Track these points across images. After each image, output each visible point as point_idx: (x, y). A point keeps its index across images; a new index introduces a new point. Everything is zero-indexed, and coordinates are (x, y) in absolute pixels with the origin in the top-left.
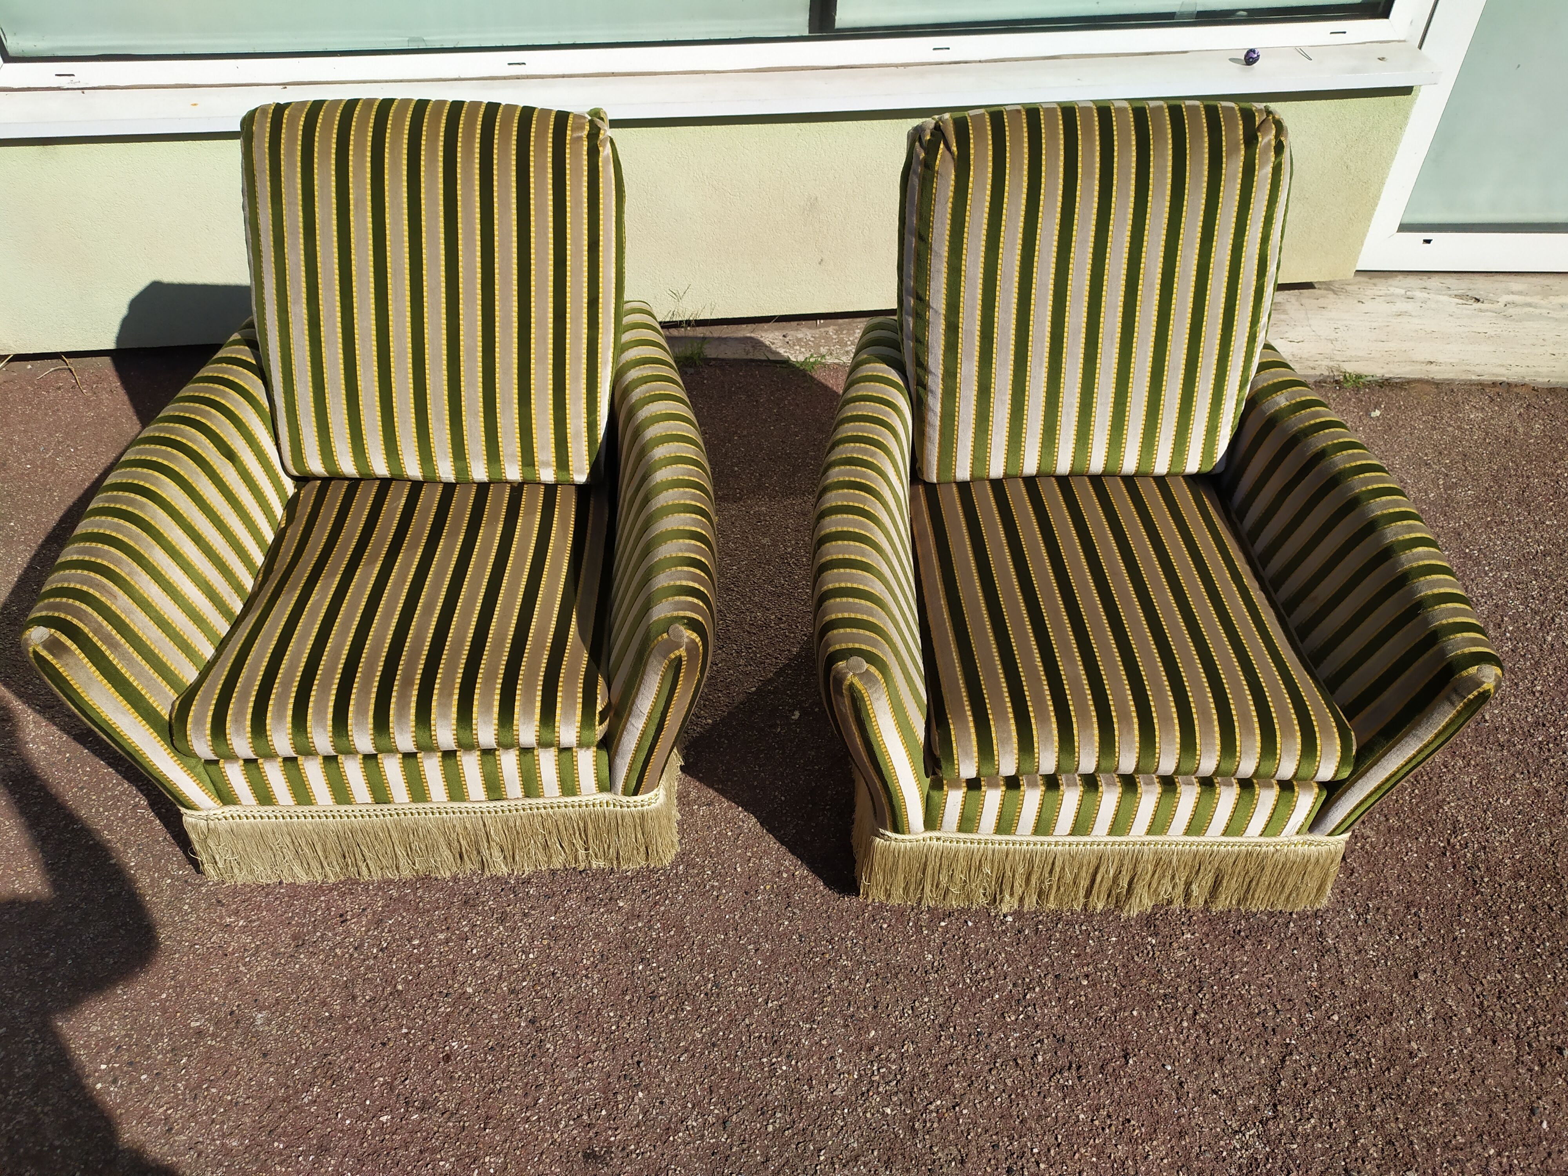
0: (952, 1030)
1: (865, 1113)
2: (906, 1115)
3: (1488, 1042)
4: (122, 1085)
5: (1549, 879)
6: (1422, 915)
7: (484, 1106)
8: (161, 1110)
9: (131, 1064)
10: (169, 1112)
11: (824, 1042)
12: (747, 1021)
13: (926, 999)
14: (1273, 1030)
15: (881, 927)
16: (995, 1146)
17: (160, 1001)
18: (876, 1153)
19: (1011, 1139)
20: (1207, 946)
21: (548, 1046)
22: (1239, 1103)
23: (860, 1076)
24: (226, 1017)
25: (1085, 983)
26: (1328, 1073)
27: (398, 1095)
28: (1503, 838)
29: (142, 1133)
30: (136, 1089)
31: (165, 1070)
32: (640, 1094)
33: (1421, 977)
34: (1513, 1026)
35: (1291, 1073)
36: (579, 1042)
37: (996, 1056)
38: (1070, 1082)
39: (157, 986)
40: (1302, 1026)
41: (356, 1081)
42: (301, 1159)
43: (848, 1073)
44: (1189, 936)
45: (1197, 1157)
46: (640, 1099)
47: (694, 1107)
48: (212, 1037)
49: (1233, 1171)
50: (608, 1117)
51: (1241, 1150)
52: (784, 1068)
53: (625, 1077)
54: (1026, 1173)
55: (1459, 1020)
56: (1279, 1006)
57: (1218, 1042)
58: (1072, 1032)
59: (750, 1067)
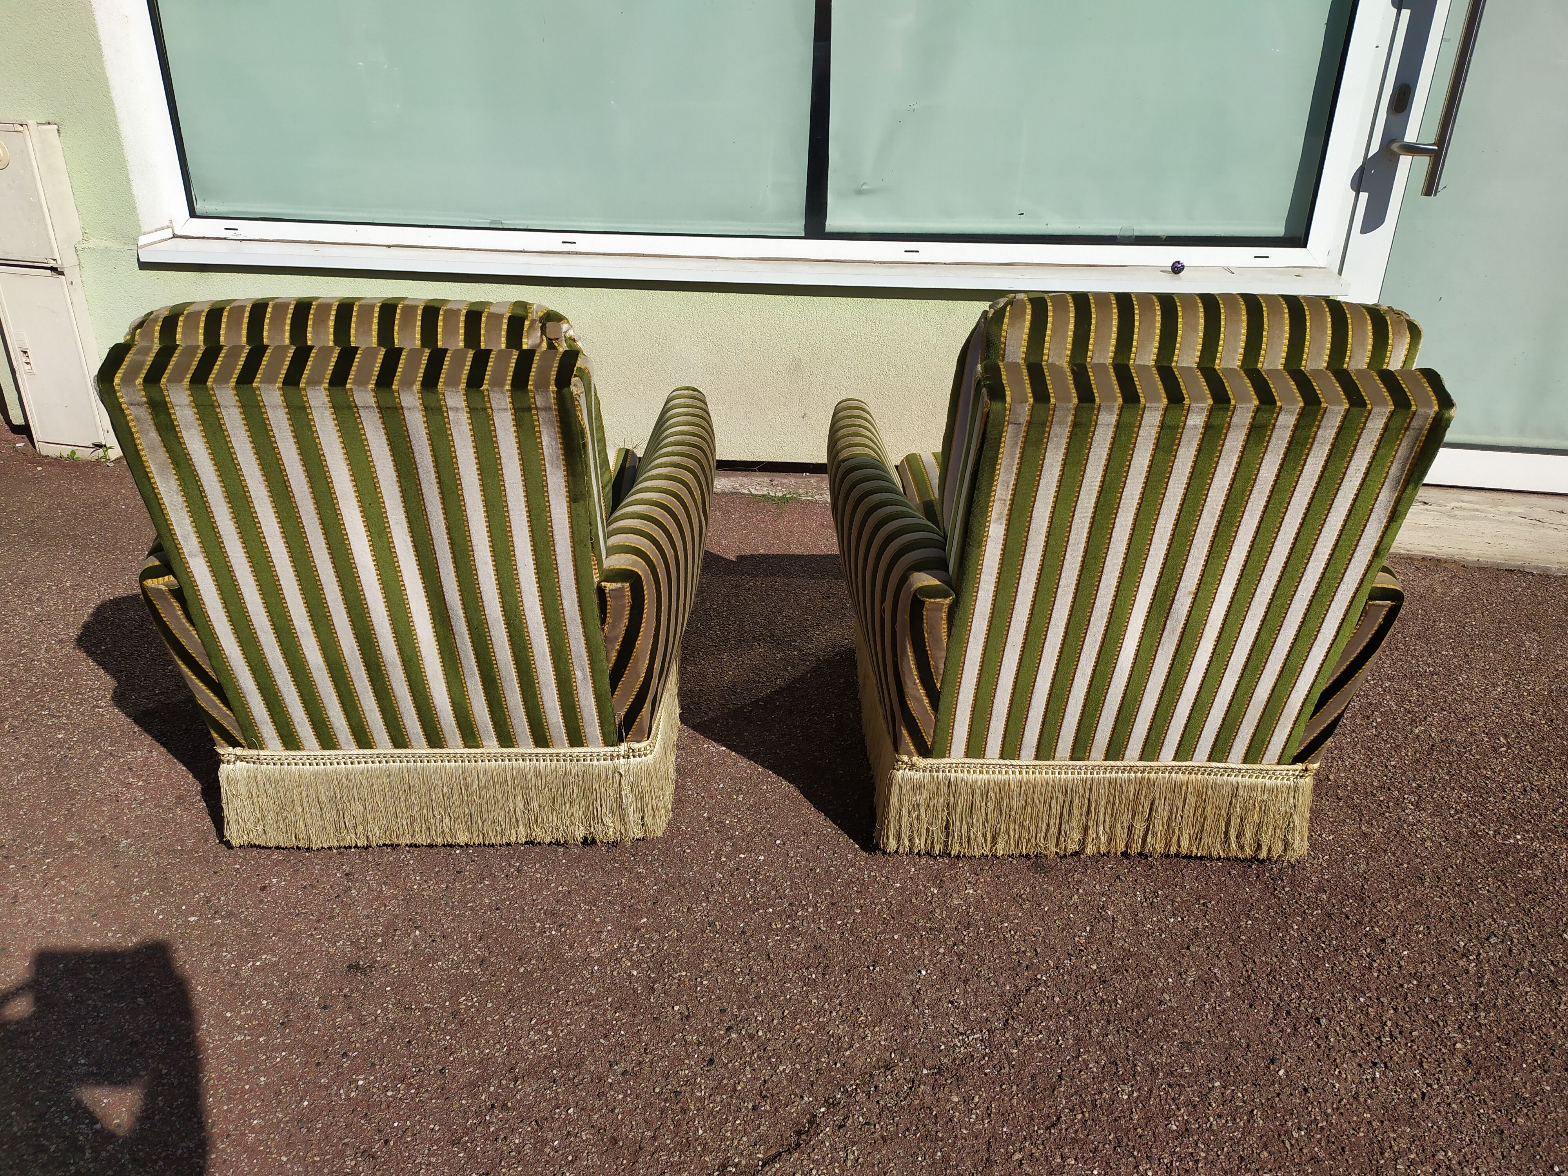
0: (718, 927)
1: (612, 972)
2: (649, 977)
3: (1245, 1006)
6: (1210, 905)
7: (279, 922)
8: (15, 889)
9: (6, 857)
10: (20, 891)
11: (598, 920)
12: (534, 896)
13: (704, 905)
14: (1027, 967)
15: (684, 852)
16: (723, 1011)
17: (50, 823)
18: (610, 1000)
19: (739, 1008)
20: (986, 900)
21: (353, 891)
22: (971, 1014)
23: (620, 947)
24: (97, 839)
25: (858, 911)
26: (1070, 1005)
27: (210, 907)
28: (1315, 862)
31: (31, 864)
32: (417, 932)
33: (1192, 949)
34: (1275, 997)
35: (1033, 1000)
36: (381, 892)
37: (752, 950)
38: (814, 976)
39: (53, 813)
40: (1057, 968)
41: (180, 892)
42: (110, 935)
43: (610, 944)
44: (971, 892)
45: (915, 1046)
46: (416, 936)
47: (460, 948)
48: (80, 849)
49: (946, 1061)
50: (382, 944)
51: (960, 1047)
52: (553, 933)
53: (410, 920)
54: (744, 1032)
55: (1221, 985)
56: (1039, 950)
57: (969, 968)
58: (831, 943)
59: (523, 927)
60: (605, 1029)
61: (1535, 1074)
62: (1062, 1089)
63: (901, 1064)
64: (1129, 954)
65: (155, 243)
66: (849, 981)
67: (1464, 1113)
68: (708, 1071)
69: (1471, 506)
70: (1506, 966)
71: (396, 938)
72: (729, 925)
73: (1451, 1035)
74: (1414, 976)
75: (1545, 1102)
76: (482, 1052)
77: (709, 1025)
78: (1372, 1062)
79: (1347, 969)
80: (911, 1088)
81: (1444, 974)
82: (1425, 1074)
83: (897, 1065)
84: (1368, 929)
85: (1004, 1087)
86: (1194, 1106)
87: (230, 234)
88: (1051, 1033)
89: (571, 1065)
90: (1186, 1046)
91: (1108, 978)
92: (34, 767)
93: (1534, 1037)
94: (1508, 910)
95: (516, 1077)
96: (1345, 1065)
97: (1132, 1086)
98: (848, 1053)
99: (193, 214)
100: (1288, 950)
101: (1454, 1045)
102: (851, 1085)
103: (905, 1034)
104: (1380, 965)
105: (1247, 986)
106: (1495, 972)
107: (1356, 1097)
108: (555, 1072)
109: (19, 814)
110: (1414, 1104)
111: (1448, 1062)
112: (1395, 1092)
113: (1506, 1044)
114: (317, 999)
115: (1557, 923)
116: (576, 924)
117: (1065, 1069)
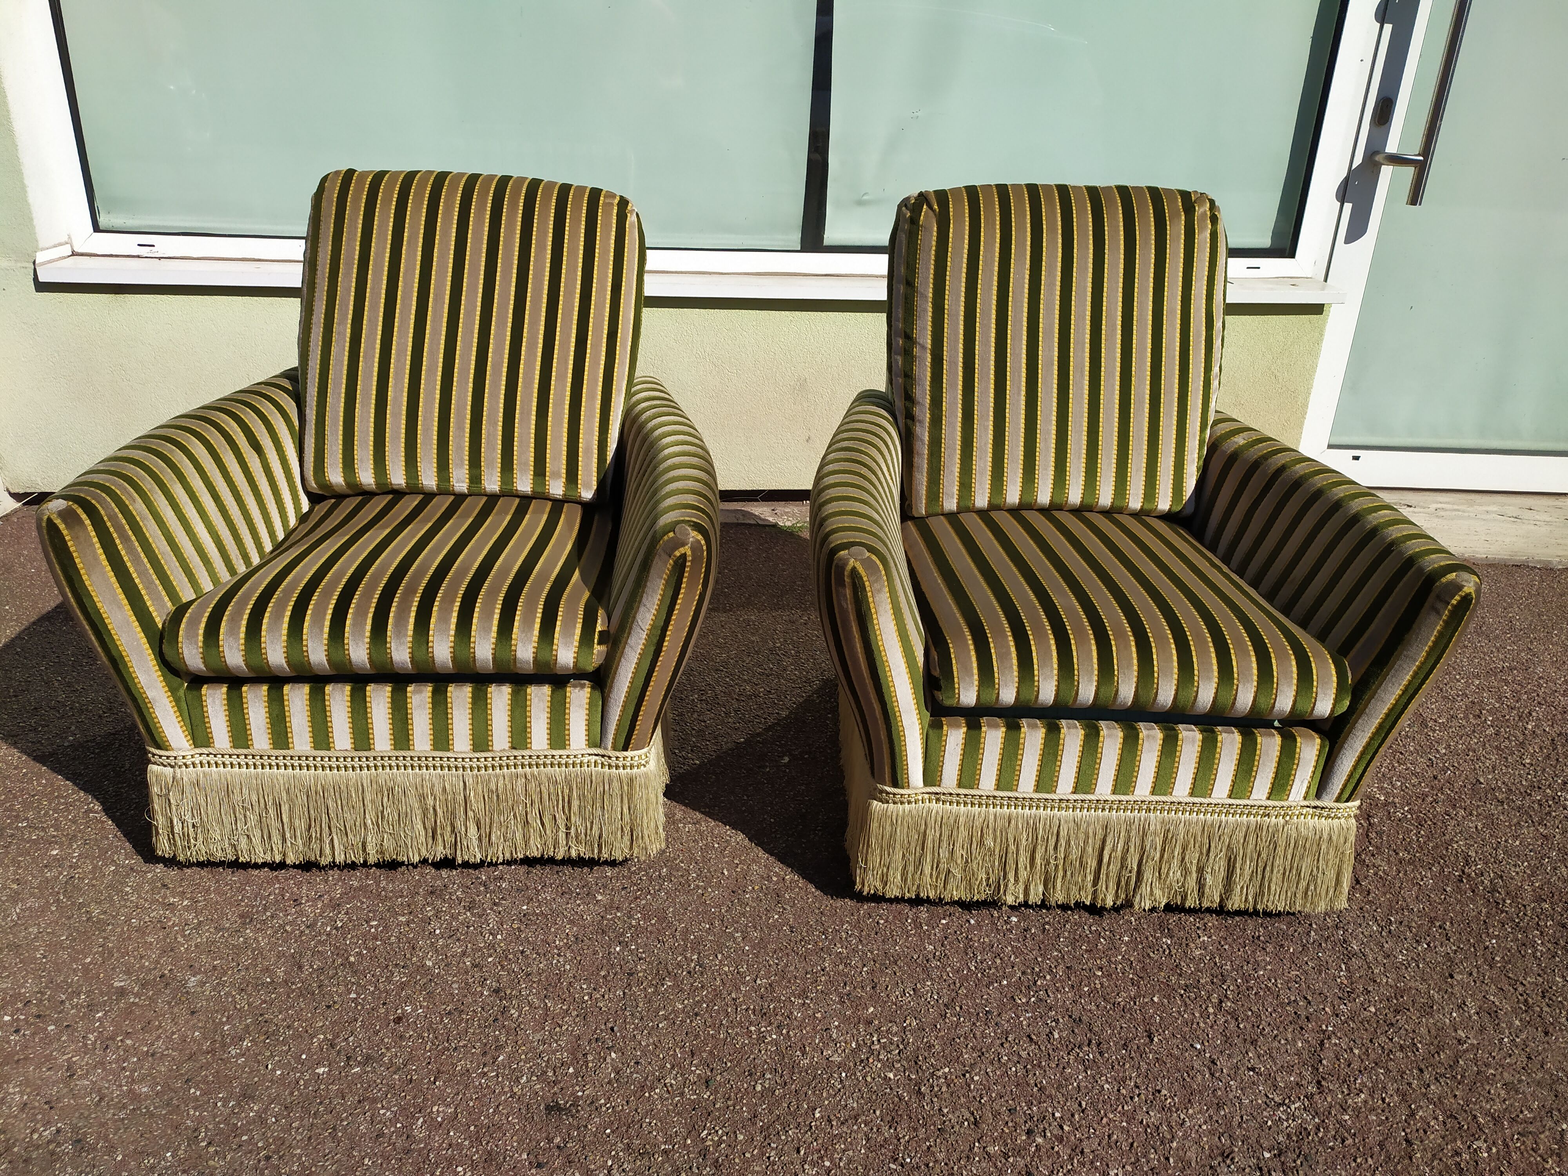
0: (958, 1009)
1: (864, 1077)
2: (910, 1080)
3: (1540, 1034)
4: (24, 1035)
6: (1447, 928)
7: (435, 1062)
8: (65, 1057)
9: (39, 1016)
10: (74, 1059)
11: (819, 1015)
12: (733, 995)
13: (929, 983)
14: (1307, 1018)
15: (878, 923)
16: (1012, 1111)
17: (83, 965)
18: (878, 1113)
19: (1030, 1105)
20: (1226, 947)
21: (513, 1011)
22: (1279, 1079)
23: (859, 1045)
24: (155, 979)
25: (1100, 973)
26: (1373, 1056)
27: (339, 1052)
28: (1518, 869)
29: (39, 1078)
30: (41, 1039)
31: (76, 1023)
32: (613, 1055)
33: (1458, 978)
35: (1332, 1055)
36: (547, 1008)
38: (1091, 1056)
39: (82, 952)
40: (1337, 1015)
41: (293, 1037)
42: (219, 1104)
43: (846, 1043)
44: (1206, 939)
45: (1240, 1125)
46: (613, 1059)
47: (673, 1067)
48: (137, 995)
49: (1281, 1139)
50: (576, 1075)
51: (1287, 1120)
52: (774, 1036)
53: (597, 1040)
54: (1049, 1135)
55: (1506, 1014)
56: (1310, 998)
57: (1249, 1026)
58: (1089, 1014)
59: (737, 1034)
62: (1418, 1155)
64: (1399, 991)
65: (54, 260)
69: (1450, 506)
77: (1005, 1130)
85: (1359, 1160)
86: (1558, 1155)
87: (144, 251)
88: (1372, 1091)
90: (1511, 1087)
91: (1394, 1020)
92: (32, 895)
98: (1175, 1144)
99: (97, 228)
105: (1531, 1012)
109: (36, 959)
114: (525, 1156)
116: (796, 1023)
117: (1408, 1131)
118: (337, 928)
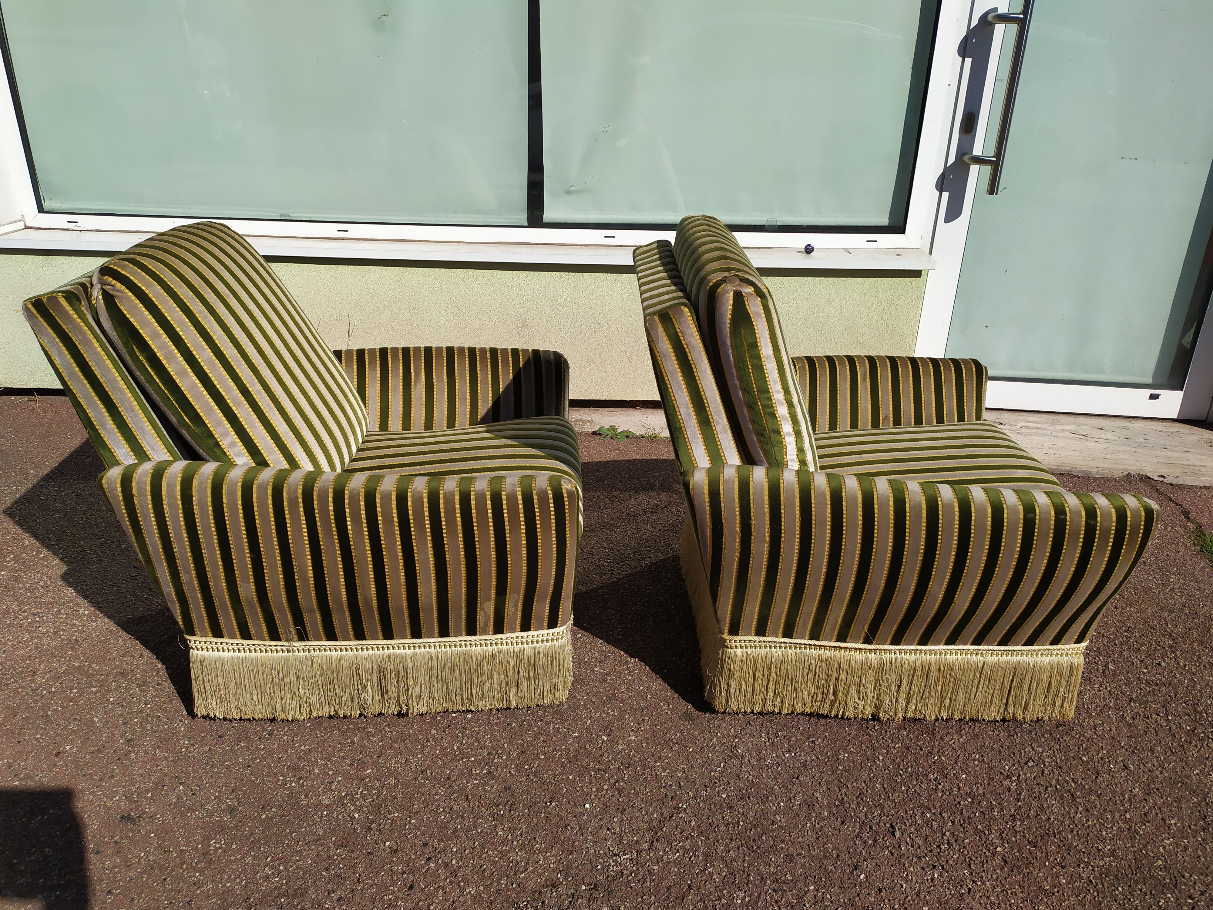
0: (428, 774)
1: (338, 815)
2: (368, 819)
3: (838, 823)
5: (926, 732)
6: (817, 743)
11: (331, 773)
12: (281, 755)
13: (419, 756)
14: (672, 798)
16: (425, 844)
18: (333, 839)
19: (439, 841)
20: (644, 745)
21: (132, 755)
22: (624, 838)
23: (347, 794)
25: (543, 757)
26: (703, 828)
32: (181, 788)
33: (801, 778)
34: (862, 816)
35: (674, 825)
36: (155, 754)
37: (454, 793)
38: (502, 812)
40: (695, 798)
43: (339, 792)
44: (633, 738)
45: (577, 867)
46: (180, 790)
47: (214, 799)
49: (601, 878)
50: (152, 797)
51: (613, 866)
52: (293, 784)
53: (176, 777)
54: (440, 862)
55: (821, 807)
56: (682, 784)
57: (626, 800)
58: (518, 784)
59: (269, 781)
60: (327, 863)
61: (1054, 870)
62: (690, 897)
63: (565, 883)
64: (752, 784)
65: (9, 233)
66: (529, 815)
67: (999, 904)
68: (408, 895)
69: (1035, 425)
70: (1038, 784)
71: (163, 792)
72: (437, 773)
73: (993, 841)
74: (969, 795)
75: (1061, 892)
76: (224, 886)
77: (413, 857)
78: (933, 866)
79: (918, 791)
80: (570, 902)
81: (992, 792)
82: (972, 873)
83: (562, 883)
84: (936, 758)
85: (644, 898)
86: (792, 907)
87: (71, 226)
88: (686, 851)
89: (296, 894)
90: (790, 858)
91: (734, 805)
93: (1056, 840)
94: (1043, 740)
95: (250, 905)
96: (912, 869)
97: (745, 892)
98: (523, 875)
99: (41, 209)
100: (874, 776)
101: (996, 849)
102: (523, 902)
103: (571, 857)
104: (943, 787)
105: (841, 807)
106: (1030, 789)
107: (918, 895)
108: (283, 900)
110: (961, 897)
111: (990, 862)
112: (948, 889)
113: (1034, 847)
114: (91, 847)
115: (1079, 748)
116: (313, 777)
117: (694, 881)
118: (50, 693)
